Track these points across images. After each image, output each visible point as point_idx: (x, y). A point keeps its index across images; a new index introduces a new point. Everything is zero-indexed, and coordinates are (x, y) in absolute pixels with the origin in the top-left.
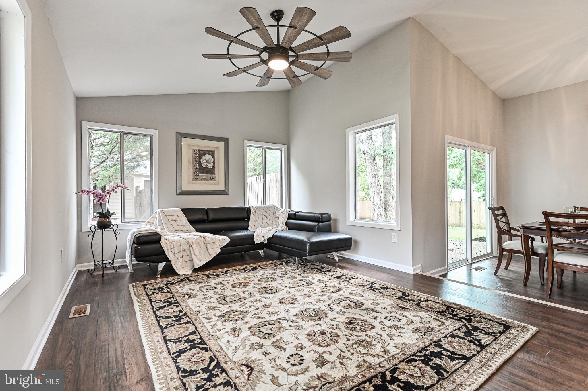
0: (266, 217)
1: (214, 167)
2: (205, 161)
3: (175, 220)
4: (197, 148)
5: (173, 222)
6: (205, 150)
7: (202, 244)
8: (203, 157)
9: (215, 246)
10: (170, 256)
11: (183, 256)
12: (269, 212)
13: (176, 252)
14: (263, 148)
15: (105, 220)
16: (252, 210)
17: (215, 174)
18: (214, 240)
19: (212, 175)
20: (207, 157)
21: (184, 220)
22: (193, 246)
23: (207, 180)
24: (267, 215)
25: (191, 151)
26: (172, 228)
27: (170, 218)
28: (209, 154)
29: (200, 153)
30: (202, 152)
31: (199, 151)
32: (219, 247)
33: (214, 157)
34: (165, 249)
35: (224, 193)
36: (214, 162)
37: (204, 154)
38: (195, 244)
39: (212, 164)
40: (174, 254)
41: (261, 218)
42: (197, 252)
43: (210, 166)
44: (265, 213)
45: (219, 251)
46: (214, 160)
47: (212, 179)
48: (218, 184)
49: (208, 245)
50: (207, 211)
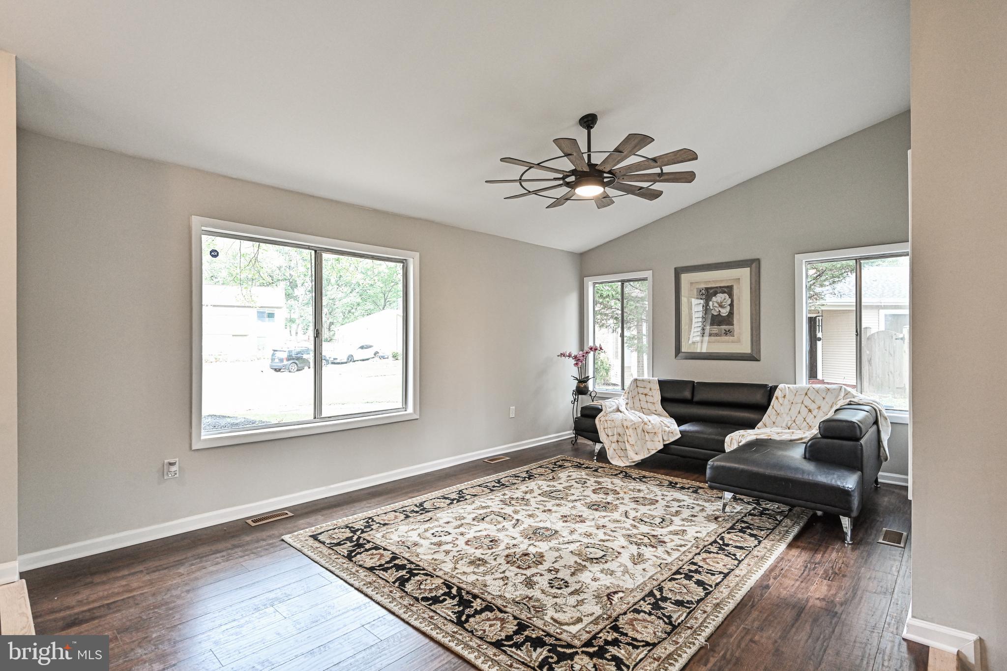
0: (810, 411)
1: (731, 313)
2: (716, 304)
3: (646, 395)
4: (703, 286)
5: (642, 397)
6: (717, 287)
7: (639, 431)
8: (714, 299)
9: (656, 439)
10: (602, 437)
11: (618, 441)
12: (819, 401)
13: (610, 434)
14: (856, 260)
15: (582, 385)
16: (777, 393)
17: (733, 325)
19: (727, 327)
20: (720, 297)
21: (657, 396)
22: (627, 430)
23: (720, 336)
24: (813, 406)
25: (695, 292)
26: (637, 404)
27: (641, 390)
28: (724, 292)
29: (708, 294)
30: (711, 291)
31: (707, 289)
32: (661, 441)
33: (731, 295)
34: (598, 427)
35: (752, 357)
36: (731, 305)
37: (715, 294)
38: (630, 430)
39: (728, 308)
40: (608, 436)
41: (794, 412)
42: (632, 440)
43: (725, 312)
44: (808, 402)
45: (661, 447)
46: (732, 301)
47: (728, 333)
48: (739, 341)
50: (693, 386)
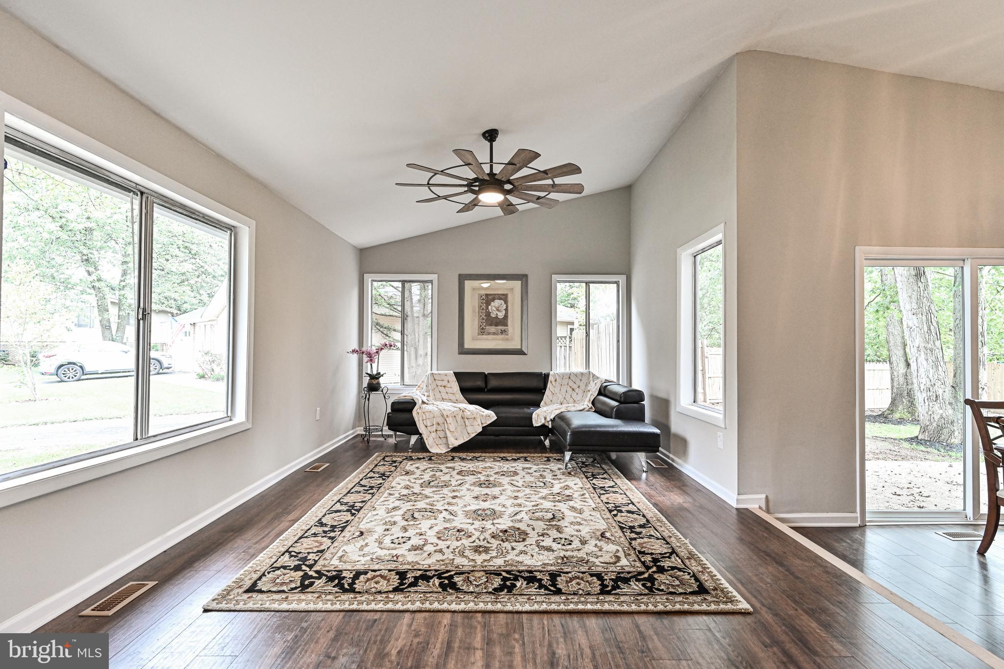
0: (573, 390)
1: (506, 316)
2: (494, 308)
3: (445, 387)
4: (484, 292)
5: (442, 389)
6: (495, 294)
7: (459, 418)
8: (492, 304)
9: (476, 423)
10: (421, 428)
11: (436, 431)
12: (578, 383)
13: (429, 424)
14: (586, 283)
15: (375, 382)
16: (551, 378)
17: (507, 326)
18: (475, 416)
19: (503, 328)
20: (497, 303)
21: (455, 387)
22: (447, 419)
23: (497, 334)
24: (575, 386)
25: (477, 296)
26: (438, 396)
27: (439, 383)
28: (500, 299)
29: (488, 299)
30: (490, 297)
31: (487, 295)
32: (480, 424)
33: (506, 302)
34: (416, 419)
35: (520, 352)
36: (506, 310)
37: (493, 300)
38: (450, 418)
39: (504, 312)
40: (426, 427)
41: (563, 391)
42: (452, 428)
43: (501, 315)
44: (571, 384)
45: (481, 430)
46: (507, 307)
47: (502, 332)
48: (512, 339)
49: (466, 420)
50: (485, 377)
